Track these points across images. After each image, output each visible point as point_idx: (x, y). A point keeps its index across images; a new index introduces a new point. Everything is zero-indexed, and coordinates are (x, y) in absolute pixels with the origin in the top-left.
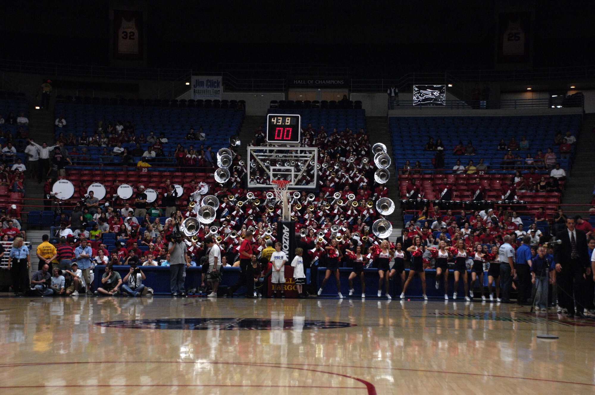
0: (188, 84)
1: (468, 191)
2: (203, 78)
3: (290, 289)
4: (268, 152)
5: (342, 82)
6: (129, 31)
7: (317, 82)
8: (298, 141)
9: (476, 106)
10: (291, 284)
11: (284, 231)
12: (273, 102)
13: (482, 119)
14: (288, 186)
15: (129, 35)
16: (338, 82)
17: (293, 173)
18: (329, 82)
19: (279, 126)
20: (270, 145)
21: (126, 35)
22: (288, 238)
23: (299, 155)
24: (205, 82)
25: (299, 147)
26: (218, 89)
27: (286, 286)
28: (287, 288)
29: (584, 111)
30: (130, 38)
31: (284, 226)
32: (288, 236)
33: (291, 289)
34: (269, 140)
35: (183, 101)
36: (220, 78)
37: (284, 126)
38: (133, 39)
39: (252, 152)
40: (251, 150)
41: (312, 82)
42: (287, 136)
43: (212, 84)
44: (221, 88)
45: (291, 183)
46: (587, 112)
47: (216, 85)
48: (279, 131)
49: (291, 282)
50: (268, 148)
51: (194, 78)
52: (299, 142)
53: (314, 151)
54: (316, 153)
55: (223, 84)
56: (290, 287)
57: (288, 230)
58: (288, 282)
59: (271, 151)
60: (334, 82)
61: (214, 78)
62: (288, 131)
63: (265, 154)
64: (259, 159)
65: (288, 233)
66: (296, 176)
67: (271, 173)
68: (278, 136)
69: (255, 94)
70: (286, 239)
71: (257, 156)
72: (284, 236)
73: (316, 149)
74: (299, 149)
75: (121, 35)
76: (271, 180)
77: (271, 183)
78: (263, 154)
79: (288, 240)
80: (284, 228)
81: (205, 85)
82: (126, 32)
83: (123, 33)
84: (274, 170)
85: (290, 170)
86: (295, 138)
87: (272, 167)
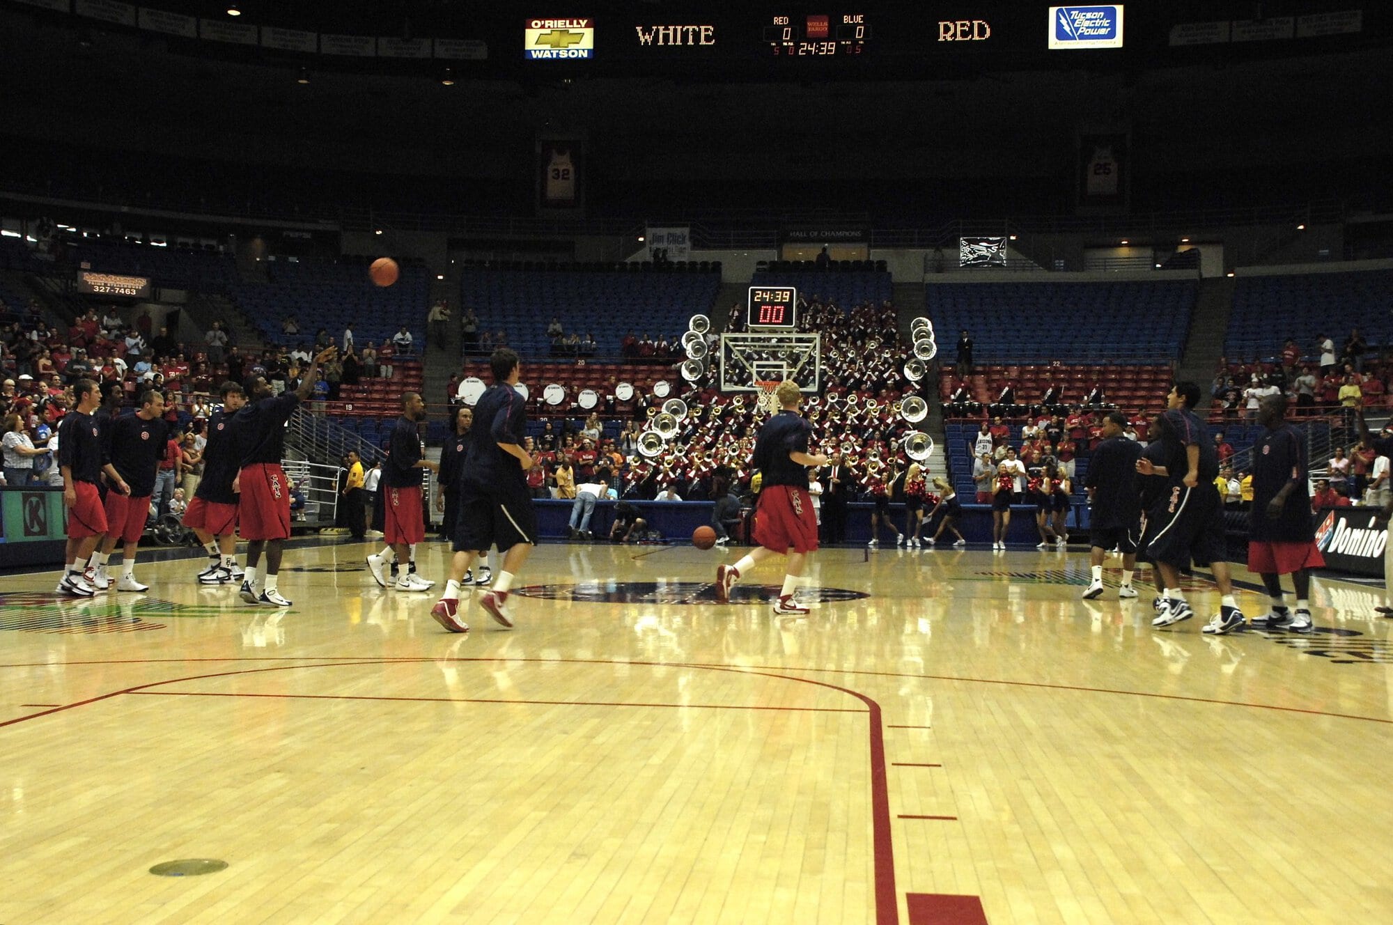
0: (641, 239)
1: (1037, 390)
2: (663, 231)
4: (749, 340)
5: (858, 234)
6: (561, 168)
7: (824, 234)
8: (792, 324)
9: (1050, 267)
12: (760, 263)
13: (1057, 285)
15: (561, 174)
16: (853, 233)
17: (785, 370)
18: (840, 234)
19: (766, 304)
20: (754, 331)
21: (558, 174)
23: (794, 344)
24: (666, 238)
25: (794, 332)
26: (683, 246)
29: (1200, 275)
30: (563, 178)
34: (750, 324)
35: (635, 264)
36: (686, 231)
37: (772, 304)
38: (568, 179)
39: (727, 341)
40: (726, 338)
41: (816, 233)
42: (777, 318)
43: (674, 239)
44: (688, 244)
46: (1205, 275)
47: (680, 240)
48: (766, 311)
50: (749, 335)
51: (651, 231)
52: (794, 327)
53: (815, 338)
54: (818, 342)
55: (691, 238)
59: (753, 340)
60: (847, 234)
61: (678, 231)
62: (778, 311)
63: (746, 343)
64: (738, 350)
67: (754, 370)
68: (765, 318)
69: (736, 253)
71: (735, 346)
73: (816, 336)
74: (794, 336)
75: (550, 174)
76: (754, 381)
77: (754, 386)
78: (742, 343)
81: (665, 239)
82: (558, 170)
83: (555, 170)
84: (758, 366)
85: (781, 367)
86: (787, 320)
87: (755, 363)
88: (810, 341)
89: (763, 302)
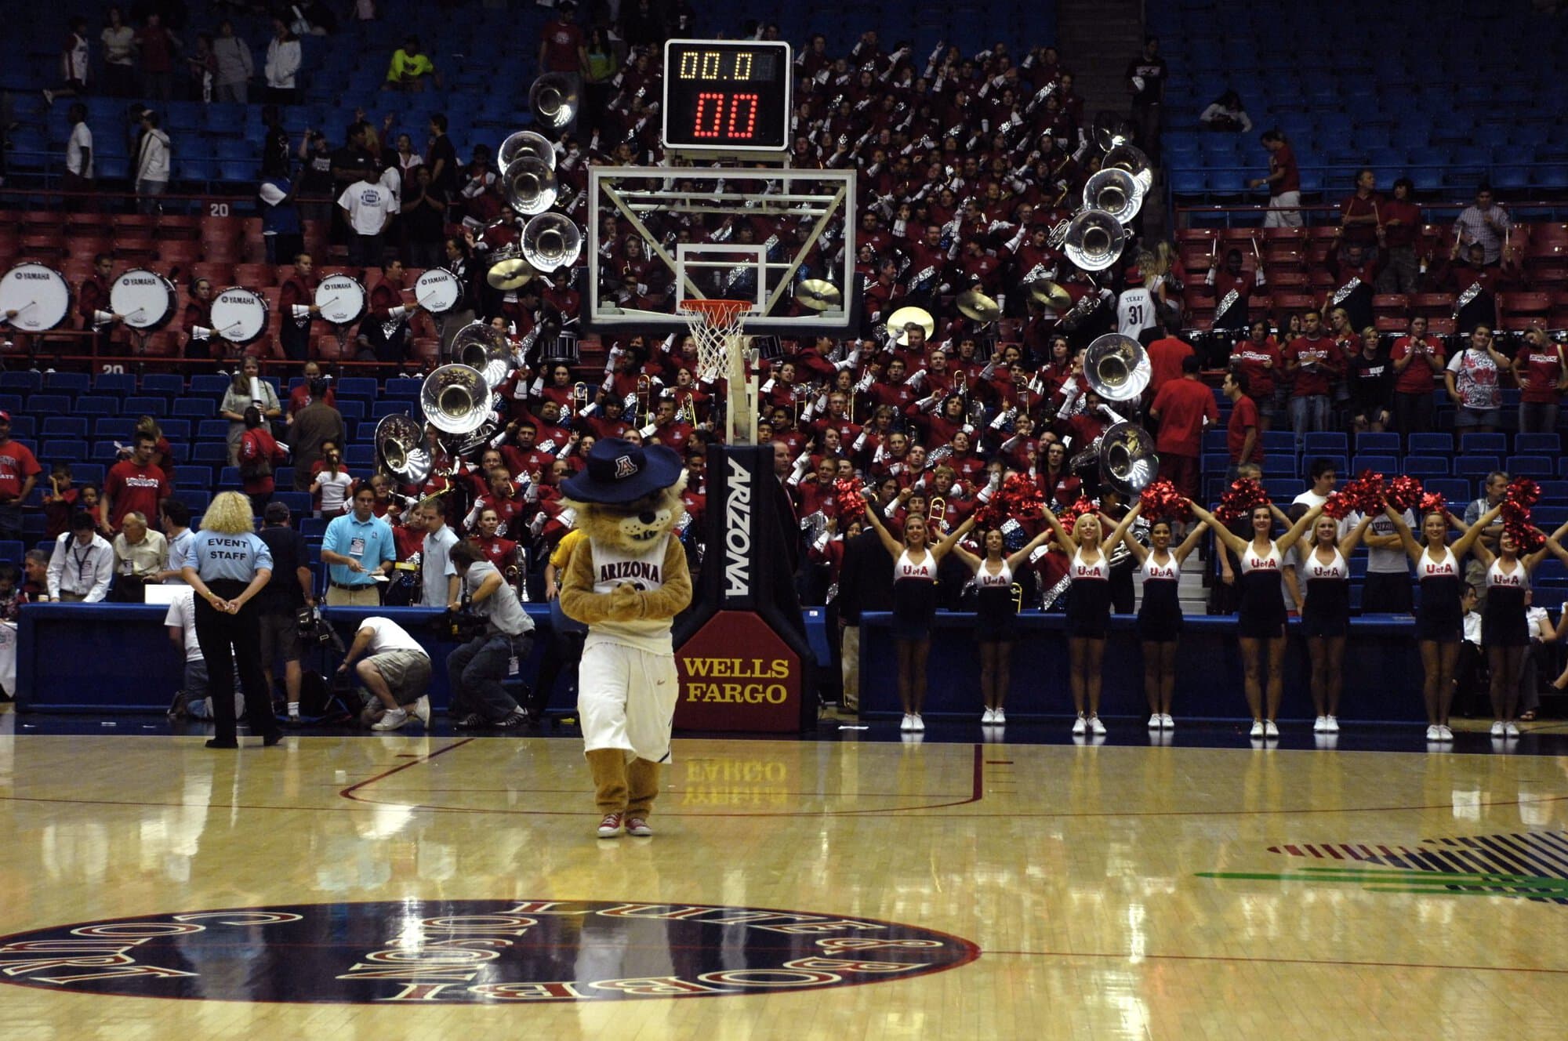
3: (753, 698)
4: (666, 185)
8: (781, 144)
10: (758, 681)
11: (732, 482)
14: (743, 320)
17: (762, 265)
19: (709, 86)
20: (678, 160)
22: (747, 509)
23: (786, 197)
25: (786, 165)
27: (739, 688)
28: (742, 694)
31: (731, 462)
32: (747, 499)
33: (760, 698)
34: (669, 141)
37: (728, 87)
39: (607, 187)
40: (601, 179)
42: (741, 125)
45: (755, 308)
48: (710, 105)
49: (757, 674)
50: (667, 173)
52: (788, 150)
53: (844, 182)
54: (850, 191)
56: (754, 691)
57: (747, 477)
58: (748, 675)
59: (679, 184)
62: (744, 106)
63: (659, 194)
64: (637, 213)
65: (747, 491)
66: (774, 277)
67: (680, 268)
68: (707, 125)
70: (741, 514)
71: (627, 201)
72: (731, 501)
73: (849, 176)
74: (788, 175)
76: (680, 297)
77: (678, 309)
78: (648, 193)
79: (747, 518)
80: (731, 472)
84: (689, 256)
85: (754, 258)
86: (769, 132)
87: (683, 248)
88: (833, 187)
89: (700, 85)
